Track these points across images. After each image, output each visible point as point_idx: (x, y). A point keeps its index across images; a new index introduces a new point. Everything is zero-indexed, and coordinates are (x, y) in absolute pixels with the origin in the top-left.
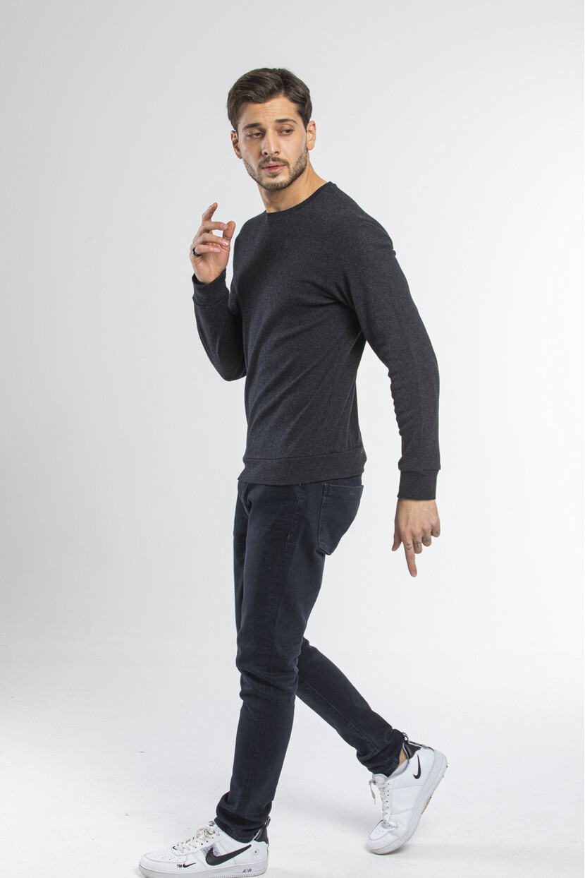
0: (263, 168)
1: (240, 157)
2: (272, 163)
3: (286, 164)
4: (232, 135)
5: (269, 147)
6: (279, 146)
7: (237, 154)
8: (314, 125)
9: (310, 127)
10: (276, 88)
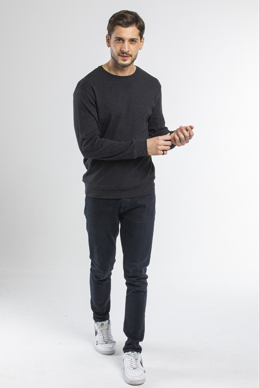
0: (120, 56)
1: (109, 46)
2: (125, 55)
3: (131, 56)
4: (107, 36)
5: (125, 48)
6: (129, 49)
7: (107, 45)
8: (144, 39)
9: (142, 40)
10: (133, 22)
